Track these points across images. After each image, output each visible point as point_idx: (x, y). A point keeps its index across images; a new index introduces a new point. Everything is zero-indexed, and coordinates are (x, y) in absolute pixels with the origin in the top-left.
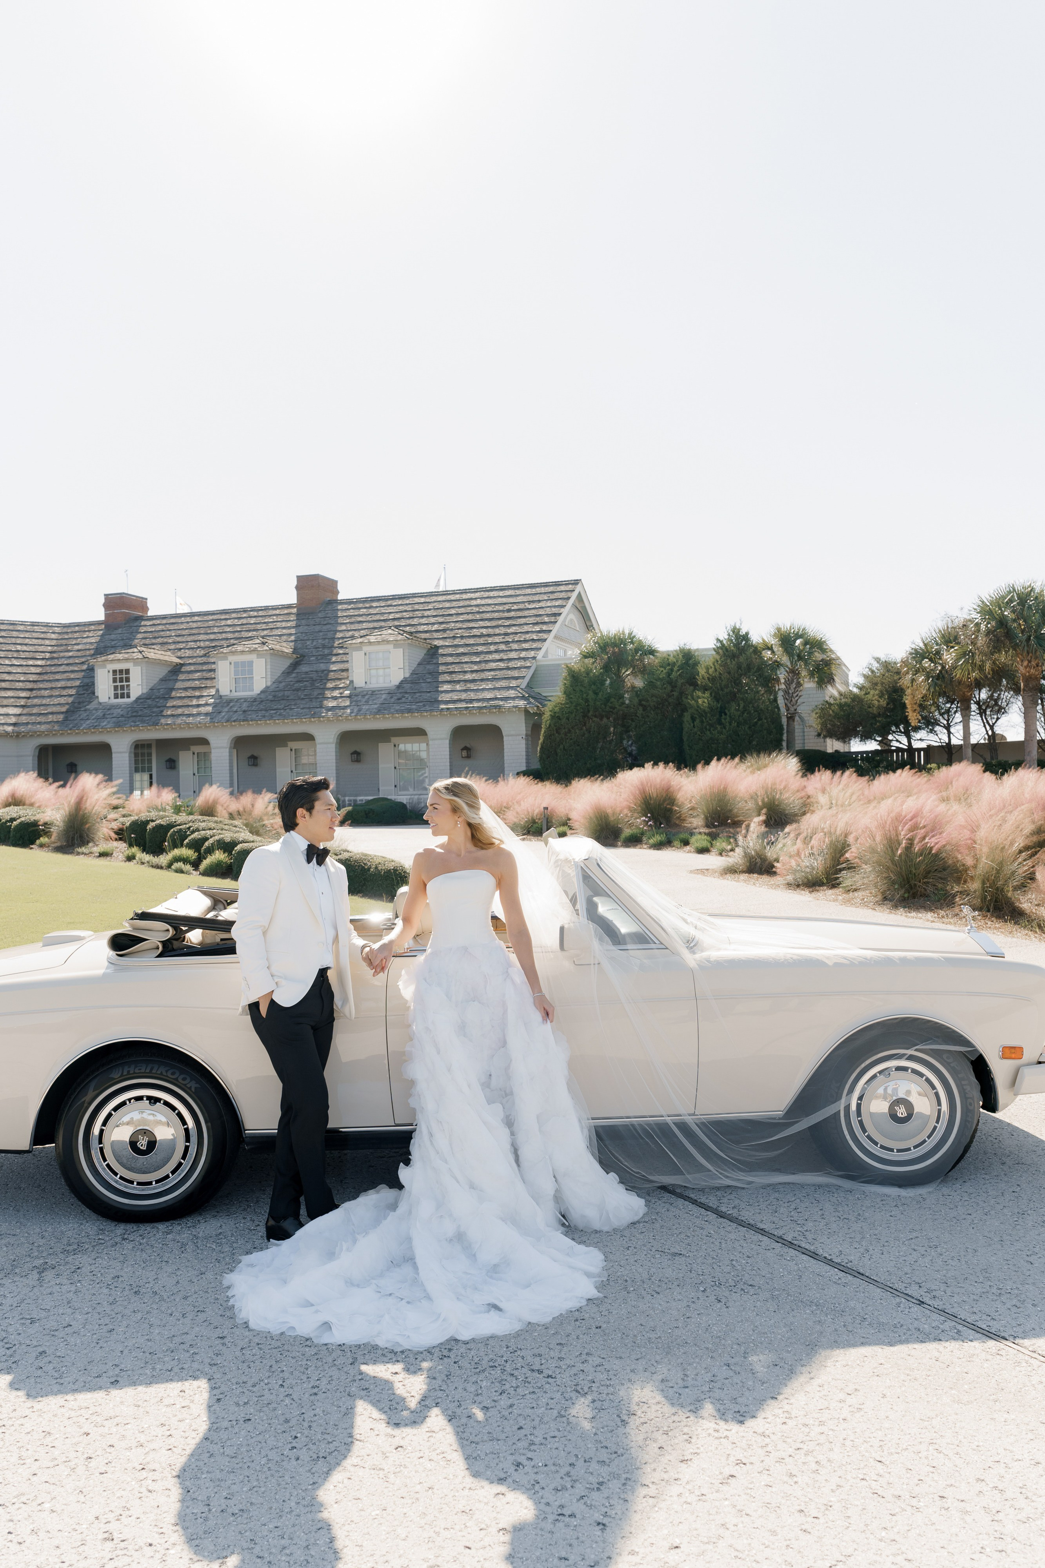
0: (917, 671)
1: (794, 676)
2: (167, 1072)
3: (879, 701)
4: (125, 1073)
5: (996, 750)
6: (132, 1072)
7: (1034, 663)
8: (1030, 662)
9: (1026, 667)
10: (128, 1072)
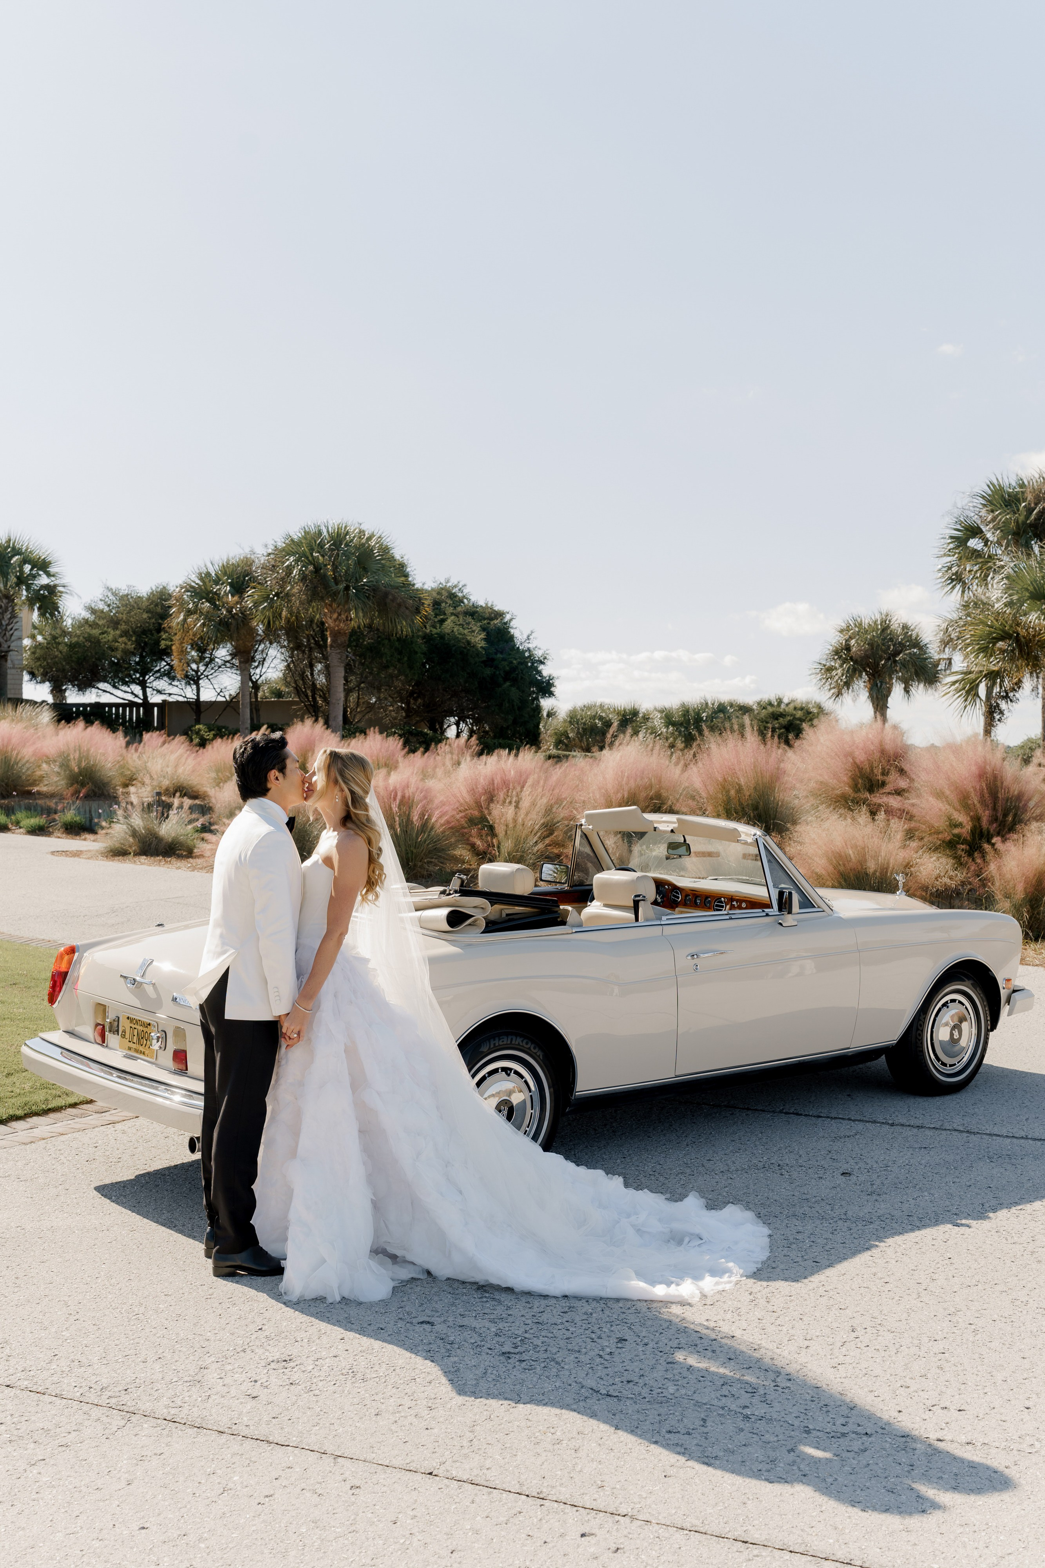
0: (189, 613)
1: (8, 603)
2: (522, 1041)
3: (125, 644)
4: (492, 1046)
5: (257, 710)
6: (497, 1045)
7: (343, 617)
8: (340, 614)
9: (335, 620)
10: (495, 1044)
